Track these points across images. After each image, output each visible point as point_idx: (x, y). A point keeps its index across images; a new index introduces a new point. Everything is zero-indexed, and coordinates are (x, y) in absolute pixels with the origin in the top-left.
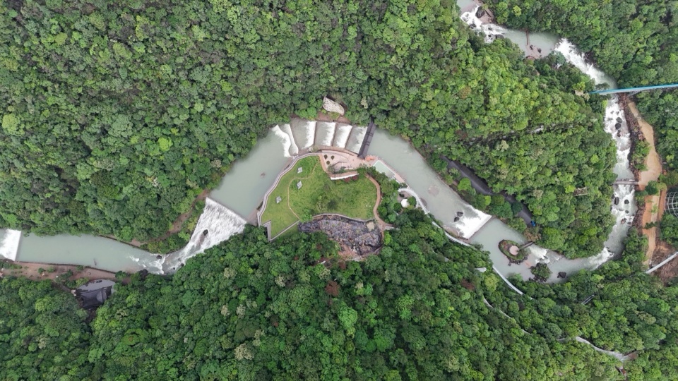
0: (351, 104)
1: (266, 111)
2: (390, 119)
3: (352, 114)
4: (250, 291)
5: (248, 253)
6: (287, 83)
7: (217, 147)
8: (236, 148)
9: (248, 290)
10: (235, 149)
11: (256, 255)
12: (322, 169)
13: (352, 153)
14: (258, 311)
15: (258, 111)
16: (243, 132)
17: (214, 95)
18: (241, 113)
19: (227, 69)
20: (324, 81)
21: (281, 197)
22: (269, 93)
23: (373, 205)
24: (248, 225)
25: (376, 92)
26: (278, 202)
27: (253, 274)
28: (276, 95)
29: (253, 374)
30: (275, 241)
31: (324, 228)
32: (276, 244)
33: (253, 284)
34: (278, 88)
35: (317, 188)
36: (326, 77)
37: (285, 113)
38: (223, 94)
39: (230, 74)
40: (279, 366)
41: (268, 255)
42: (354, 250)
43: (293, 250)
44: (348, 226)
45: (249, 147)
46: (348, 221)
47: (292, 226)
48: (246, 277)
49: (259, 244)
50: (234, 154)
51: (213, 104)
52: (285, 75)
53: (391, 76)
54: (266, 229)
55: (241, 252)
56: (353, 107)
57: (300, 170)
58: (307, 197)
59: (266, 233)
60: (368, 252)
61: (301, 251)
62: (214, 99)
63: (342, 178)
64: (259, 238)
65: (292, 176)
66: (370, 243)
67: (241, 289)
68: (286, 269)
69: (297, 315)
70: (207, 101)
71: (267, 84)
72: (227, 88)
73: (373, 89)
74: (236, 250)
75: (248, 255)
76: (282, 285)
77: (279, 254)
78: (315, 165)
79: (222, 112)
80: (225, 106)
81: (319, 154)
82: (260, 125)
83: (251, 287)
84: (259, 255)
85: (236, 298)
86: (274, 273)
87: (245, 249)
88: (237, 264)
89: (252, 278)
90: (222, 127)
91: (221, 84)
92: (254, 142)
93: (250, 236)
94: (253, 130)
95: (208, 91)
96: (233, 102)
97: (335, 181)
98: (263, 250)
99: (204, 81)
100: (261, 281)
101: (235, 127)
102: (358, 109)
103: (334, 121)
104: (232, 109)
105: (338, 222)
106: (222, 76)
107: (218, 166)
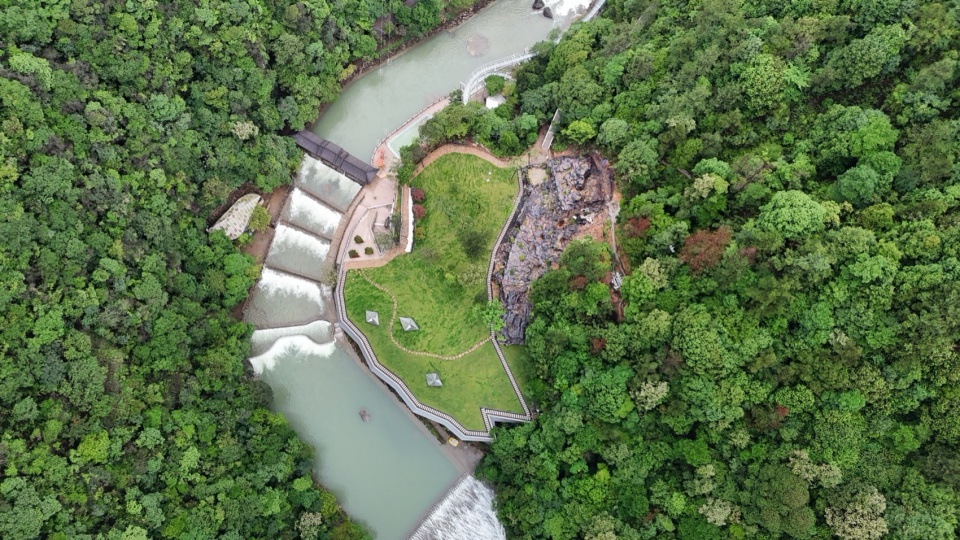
0: (241, 167)
1: (203, 369)
2: (297, 86)
3: (266, 174)
4: (660, 483)
5: (554, 477)
6: (136, 290)
7: (266, 514)
8: (281, 466)
9: (659, 487)
10: (282, 470)
11: (565, 456)
12: (382, 270)
13: (359, 199)
14: (722, 465)
15: (196, 387)
16: (245, 441)
17: (108, 489)
18: (190, 431)
19: (36, 433)
20: (159, 200)
21: (429, 372)
22: (153, 343)
23: (487, 166)
24: (479, 472)
25: (223, 90)
26: (439, 382)
27: (612, 469)
28: (162, 325)
29: (937, 493)
30: (535, 401)
31: (522, 283)
32: (544, 401)
33: (644, 471)
34: (142, 313)
35: (425, 286)
36: (150, 191)
37: (223, 326)
38: (117, 463)
39: (54, 427)
40: (912, 418)
41: (572, 421)
42: (589, 218)
43: (570, 354)
44: (528, 226)
45: (286, 435)
46: (516, 224)
47: (504, 361)
48: (617, 490)
49: (536, 443)
50: (296, 475)
51: (138, 499)
52: (110, 285)
53: (187, 30)
54: (498, 424)
55: (547, 496)
56: (248, 163)
57: (372, 317)
58: (441, 311)
59: (511, 425)
60: (599, 186)
61: (578, 334)
62: (123, 492)
63: (411, 228)
64: (521, 442)
65: (383, 340)
66: (583, 172)
67: (652, 507)
68: (623, 374)
69: (762, 353)
70: (124, 514)
71: (124, 339)
72: (96, 447)
73: (214, 94)
74: (541, 508)
75: (559, 478)
76: (663, 389)
77: (576, 391)
78: (368, 283)
79: (172, 481)
80: (154, 465)
81: (344, 268)
82: (237, 395)
83: (649, 481)
84: (566, 446)
85: (675, 522)
86: (624, 408)
87: (541, 484)
88: (581, 508)
89: (627, 473)
90: (212, 488)
91: (81, 462)
92: (276, 420)
93: (509, 465)
94: (244, 414)
95: (90, 503)
96: (150, 444)
97: (417, 242)
98: (556, 434)
99: (52, 505)
100: (637, 451)
101: (222, 456)
102: (255, 151)
103: (273, 227)
104: (170, 454)
105: (515, 247)
106: (54, 452)
107: (317, 520)
